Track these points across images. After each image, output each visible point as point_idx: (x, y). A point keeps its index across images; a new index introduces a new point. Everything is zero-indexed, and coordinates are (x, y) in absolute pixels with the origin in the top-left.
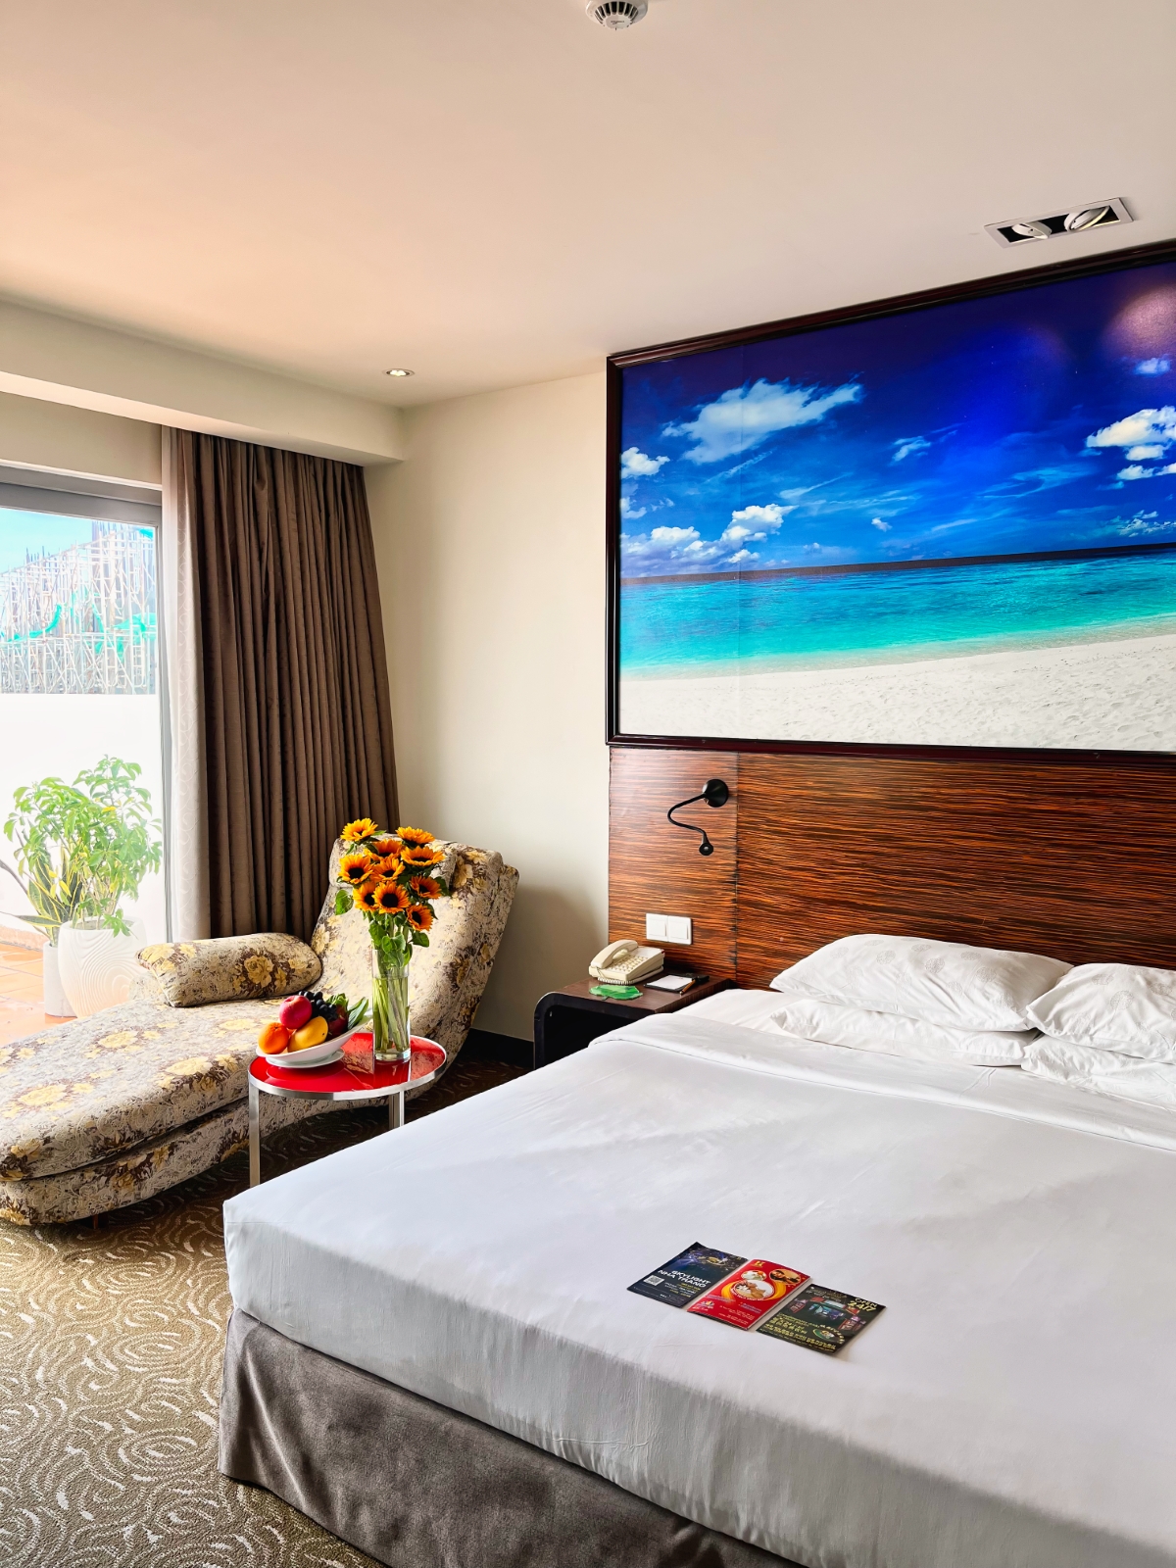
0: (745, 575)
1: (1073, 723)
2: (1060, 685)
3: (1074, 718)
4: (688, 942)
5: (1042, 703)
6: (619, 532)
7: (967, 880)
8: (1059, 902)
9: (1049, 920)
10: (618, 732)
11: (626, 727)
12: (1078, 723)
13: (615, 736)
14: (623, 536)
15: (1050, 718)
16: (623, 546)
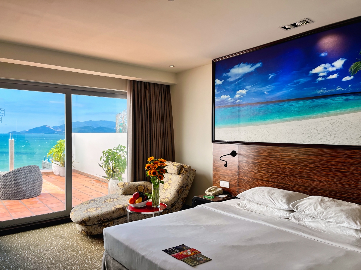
0: (239, 105)
1: (309, 138)
2: (306, 129)
3: (309, 136)
4: (228, 187)
5: (302, 133)
6: (214, 97)
7: (286, 175)
8: (307, 180)
9: (305, 185)
10: (214, 140)
11: (216, 139)
12: (310, 138)
13: (214, 141)
14: (215, 98)
15: (304, 137)
16: (215, 100)
